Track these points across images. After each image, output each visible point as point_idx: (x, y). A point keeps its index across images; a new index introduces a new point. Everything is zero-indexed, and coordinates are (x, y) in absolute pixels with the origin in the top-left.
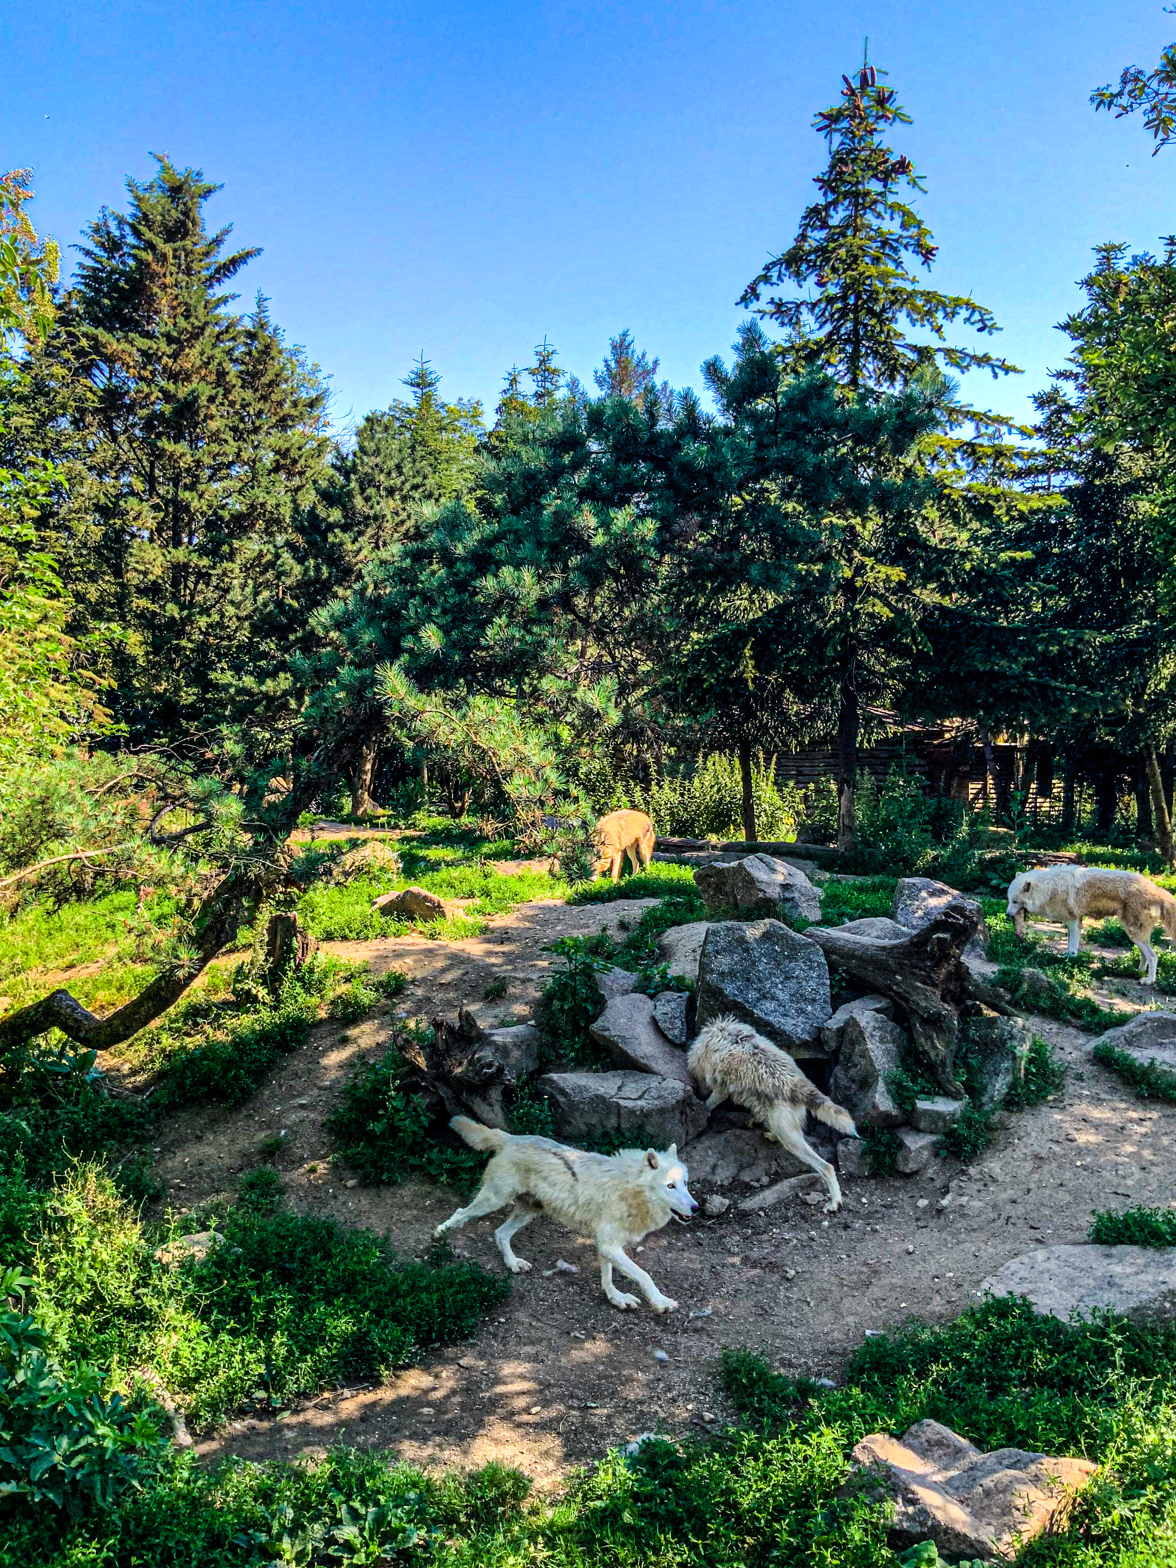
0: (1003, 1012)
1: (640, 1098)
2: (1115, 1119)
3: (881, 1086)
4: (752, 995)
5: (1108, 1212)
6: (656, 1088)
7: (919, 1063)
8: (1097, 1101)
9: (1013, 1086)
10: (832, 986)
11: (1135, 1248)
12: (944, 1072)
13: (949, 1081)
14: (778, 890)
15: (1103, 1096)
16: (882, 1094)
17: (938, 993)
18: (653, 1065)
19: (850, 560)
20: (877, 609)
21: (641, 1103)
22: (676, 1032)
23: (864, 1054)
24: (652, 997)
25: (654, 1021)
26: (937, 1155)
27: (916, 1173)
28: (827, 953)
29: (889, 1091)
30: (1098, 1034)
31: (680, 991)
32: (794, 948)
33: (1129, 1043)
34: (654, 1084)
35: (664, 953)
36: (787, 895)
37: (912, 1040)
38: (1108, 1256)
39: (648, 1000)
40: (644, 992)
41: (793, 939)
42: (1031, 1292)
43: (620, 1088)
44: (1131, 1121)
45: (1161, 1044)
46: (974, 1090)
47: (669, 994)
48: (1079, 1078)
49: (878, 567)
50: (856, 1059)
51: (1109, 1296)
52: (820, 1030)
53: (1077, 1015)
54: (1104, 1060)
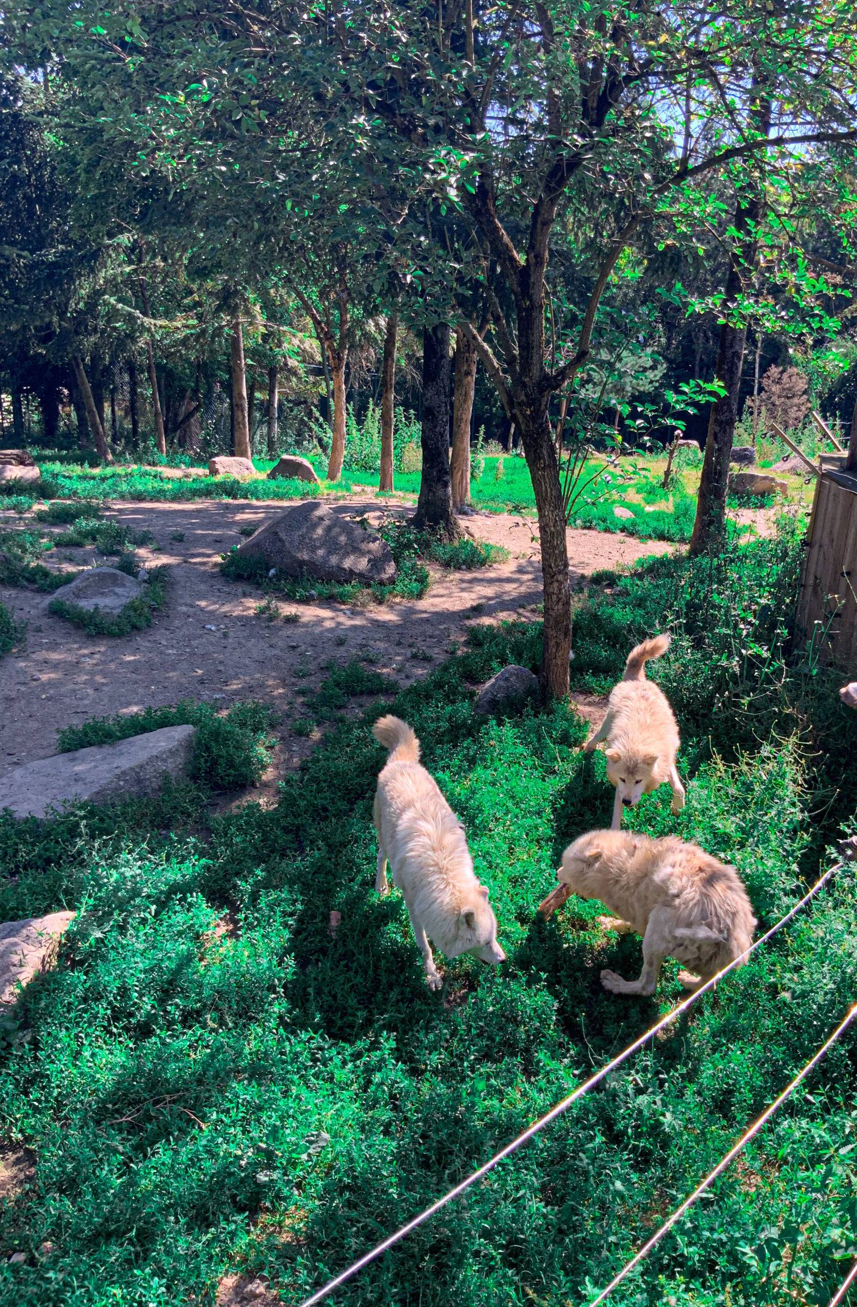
2: (70, 658)
5: (70, 728)
8: (53, 646)
11: (93, 748)
15: (59, 641)
30: (51, 593)
33: (78, 597)
38: (73, 760)
42: (13, 804)
44: (84, 656)
45: (102, 593)
48: (38, 630)
51: (77, 788)
53: (32, 581)
54: (57, 612)
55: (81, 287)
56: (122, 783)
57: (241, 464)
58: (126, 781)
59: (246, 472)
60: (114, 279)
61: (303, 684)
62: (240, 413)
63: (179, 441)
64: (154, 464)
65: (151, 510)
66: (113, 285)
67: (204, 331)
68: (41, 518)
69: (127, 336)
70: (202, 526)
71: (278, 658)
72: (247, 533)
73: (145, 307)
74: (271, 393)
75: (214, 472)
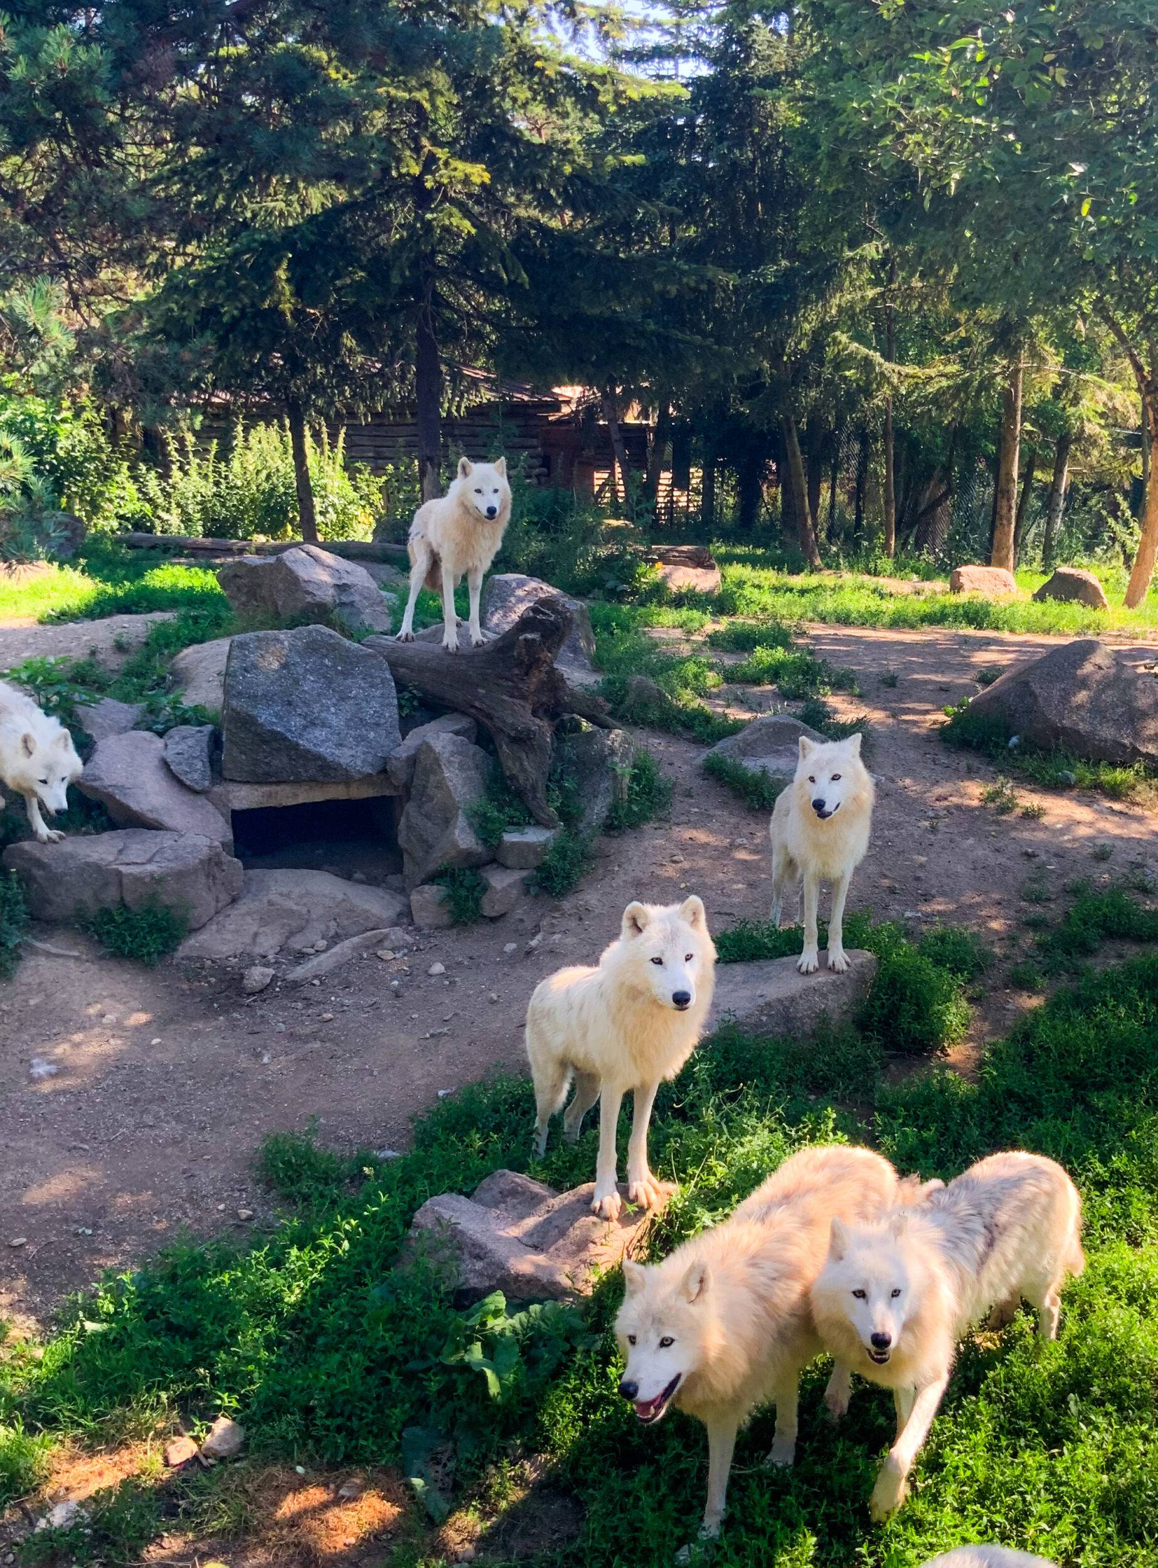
0: (603, 726)
1: (150, 861)
3: (461, 821)
4: (296, 722)
6: (171, 848)
7: (506, 789)
8: (703, 821)
9: (614, 808)
10: (401, 707)
12: (535, 798)
13: (541, 807)
14: (331, 591)
15: (712, 812)
16: (463, 830)
17: (529, 708)
18: (167, 820)
19: (418, 149)
20: (455, 221)
21: (150, 868)
22: (196, 776)
23: (441, 785)
24: (160, 734)
25: (165, 764)
26: (527, 892)
27: (503, 915)
28: (393, 666)
29: (471, 825)
30: (710, 745)
31: (201, 724)
32: (349, 663)
33: (743, 753)
34: (168, 843)
35: (180, 679)
36: (344, 599)
37: (498, 764)
39: (156, 739)
40: (149, 729)
41: (348, 650)
43: (120, 852)
45: (777, 751)
46: (568, 816)
47: (185, 729)
48: (688, 794)
49: (456, 163)
50: (431, 791)
52: (385, 760)
53: (688, 727)
54: (714, 772)
55: (806, 319)
56: (764, 1018)
57: (996, 577)
58: (769, 1016)
59: (1004, 590)
60: (852, 307)
61: (1037, 910)
62: (1004, 503)
63: (916, 541)
64: (876, 573)
65: (858, 640)
66: (850, 317)
67: (967, 383)
68: (714, 641)
69: (860, 389)
70: (924, 668)
71: (1005, 870)
72: (985, 680)
73: (890, 349)
74: (1059, 473)
75: (956, 588)
